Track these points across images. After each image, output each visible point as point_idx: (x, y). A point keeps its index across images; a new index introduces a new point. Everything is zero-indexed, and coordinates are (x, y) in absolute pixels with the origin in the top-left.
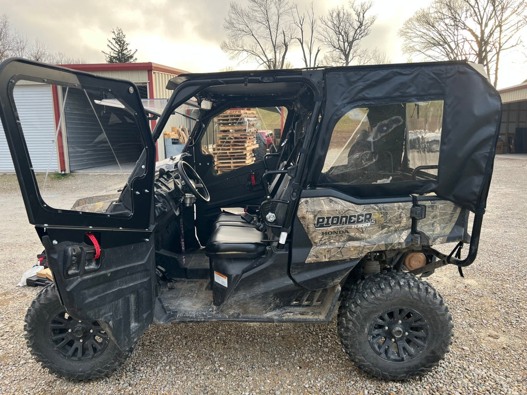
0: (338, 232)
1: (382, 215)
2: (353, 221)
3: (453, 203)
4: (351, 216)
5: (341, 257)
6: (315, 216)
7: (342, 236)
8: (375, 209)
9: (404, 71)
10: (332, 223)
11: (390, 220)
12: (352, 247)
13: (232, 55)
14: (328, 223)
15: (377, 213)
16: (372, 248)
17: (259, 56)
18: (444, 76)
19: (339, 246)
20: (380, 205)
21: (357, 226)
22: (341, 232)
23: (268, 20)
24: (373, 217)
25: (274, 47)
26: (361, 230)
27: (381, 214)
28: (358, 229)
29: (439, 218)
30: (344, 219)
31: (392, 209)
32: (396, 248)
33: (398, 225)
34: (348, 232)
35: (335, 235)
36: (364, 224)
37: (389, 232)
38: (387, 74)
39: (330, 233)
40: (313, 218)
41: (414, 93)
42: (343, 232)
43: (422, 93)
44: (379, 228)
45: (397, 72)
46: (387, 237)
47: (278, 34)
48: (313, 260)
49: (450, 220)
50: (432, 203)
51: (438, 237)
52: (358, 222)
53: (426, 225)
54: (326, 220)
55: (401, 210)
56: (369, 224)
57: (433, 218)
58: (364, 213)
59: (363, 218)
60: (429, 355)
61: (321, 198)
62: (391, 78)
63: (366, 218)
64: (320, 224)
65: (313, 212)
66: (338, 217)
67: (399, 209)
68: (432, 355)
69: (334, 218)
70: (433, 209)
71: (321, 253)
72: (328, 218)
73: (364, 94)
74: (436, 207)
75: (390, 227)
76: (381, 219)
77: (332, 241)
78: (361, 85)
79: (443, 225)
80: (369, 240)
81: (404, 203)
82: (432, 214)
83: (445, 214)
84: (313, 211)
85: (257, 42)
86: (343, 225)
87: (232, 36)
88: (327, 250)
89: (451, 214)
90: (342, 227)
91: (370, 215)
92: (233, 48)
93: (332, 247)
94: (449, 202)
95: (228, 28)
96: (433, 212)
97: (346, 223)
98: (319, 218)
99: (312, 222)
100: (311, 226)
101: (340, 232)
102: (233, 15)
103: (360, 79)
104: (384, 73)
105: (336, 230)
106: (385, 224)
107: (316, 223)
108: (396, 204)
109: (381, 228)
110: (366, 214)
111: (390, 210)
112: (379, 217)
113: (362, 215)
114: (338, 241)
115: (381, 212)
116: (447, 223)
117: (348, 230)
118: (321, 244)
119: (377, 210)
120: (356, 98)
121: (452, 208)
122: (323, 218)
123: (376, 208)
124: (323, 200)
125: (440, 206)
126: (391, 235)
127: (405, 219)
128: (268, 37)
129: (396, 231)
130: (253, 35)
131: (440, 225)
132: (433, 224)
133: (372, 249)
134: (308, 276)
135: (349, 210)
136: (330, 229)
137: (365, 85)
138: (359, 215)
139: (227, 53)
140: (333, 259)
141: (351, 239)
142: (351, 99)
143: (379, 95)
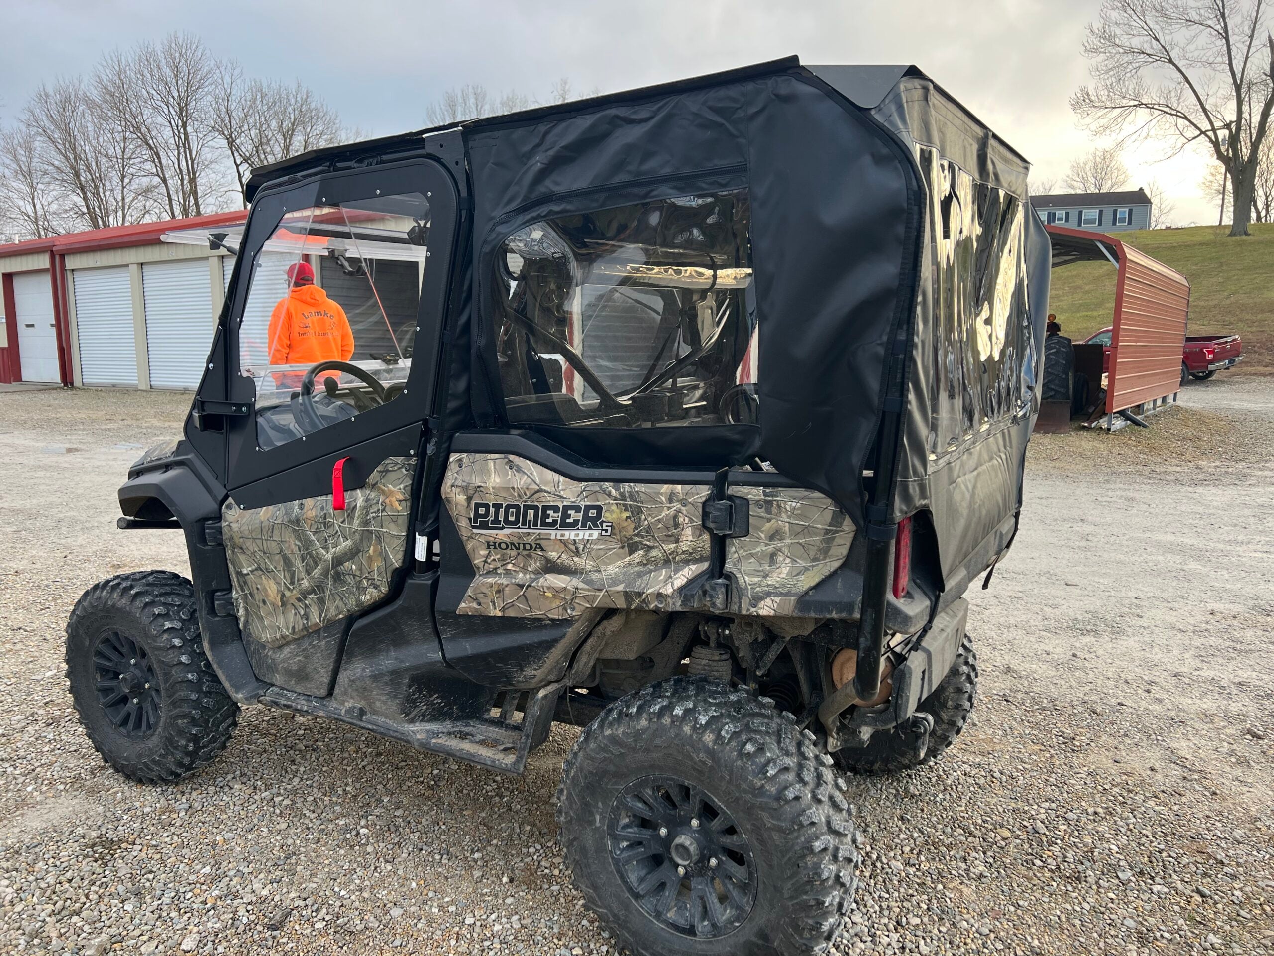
0: (521, 546)
1: (628, 514)
2: (549, 520)
3: (829, 501)
4: (545, 508)
5: (527, 612)
6: (469, 499)
7: (530, 556)
8: (609, 495)
9: (634, 112)
10: (506, 521)
11: (649, 530)
12: (548, 588)
13: (1104, 121)
14: (496, 521)
15: (614, 508)
16: (595, 597)
17: (1186, 118)
18: (740, 114)
19: (520, 583)
20: (626, 487)
21: (563, 535)
22: (528, 547)
23: (1223, 15)
24: (606, 516)
25: (1238, 88)
26: (573, 548)
27: (626, 510)
28: (565, 543)
29: (788, 541)
30: (531, 513)
31: (653, 499)
32: (652, 606)
33: (672, 546)
34: (543, 550)
35: (514, 553)
36: (581, 533)
37: (649, 562)
38: (593, 126)
39: (503, 546)
40: (466, 504)
41: (666, 171)
42: (531, 546)
43: (686, 171)
44: (623, 547)
45: (617, 117)
46: (639, 575)
47: (1252, 50)
48: (470, 608)
49: (825, 552)
50: (765, 495)
51: (768, 594)
52: (564, 525)
53: (752, 555)
54: (492, 510)
55: (677, 506)
56: (595, 534)
57: (772, 538)
58: (583, 504)
59: (580, 517)
60: (754, 939)
61: (490, 456)
62: (605, 136)
63: (586, 518)
64: (481, 521)
65: (465, 489)
66: (517, 507)
67: (670, 501)
68: (760, 942)
69: (508, 507)
70: (770, 513)
71: (485, 595)
72: (497, 507)
73: (550, 185)
74: (779, 506)
75: (650, 548)
76: (625, 524)
77: (510, 567)
78: (538, 161)
79: (802, 563)
80: (594, 576)
81: (688, 487)
82: (768, 525)
83: (806, 530)
84: (464, 484)
85: (1183, 80)
86: (529, 528)
87: (1107, 72)
88: (495, 588)
89: (827, 532)
90: (528, 534)
91: (599, 509)
92: (1109, 104)
93: (505, 583)
94: (817, 494)
95: (1095, 50)
96: (769, 520)
97: (536, 524)
98: (478, 506)
99: (463, 512)
100: (463, 523)
101: (524, 544)
102: (1115, 15)
103: (538, 146)
104: (584, 123)
105: (515, 540)
106: (637, 539)
107: (472, 516)
108: (665, 488)
109: (626, 549)
110: (588, 508)
111: (647, 502)
112: (619, 519)
113: (577, 509)
114: (524, 569)
115: (624, 505)
116: (815, 559)
117: (543, 543)
118: (488, 572)
119: (615, 499)
120: (534, 196)
121: (828, 516)
122: (487, 506)
123: (613, 492)
124: (493, 461)
125: (790, 505)
126: (651, 571)
127: (689, 531)
128: (1219, 59)
129: (667, 562)
130: (1170, 61)
131: (794, 561)
132: (772, 556)
133: (594, 602)
134: (468, 647)
135: (540, 491)
136: (503, 535)
137: (545, 161)
138: (566, 508)
139: (1088, 120)
140: (511, 613)
141: (552, 567)
142: (523, 200)
143: (582, 183)
